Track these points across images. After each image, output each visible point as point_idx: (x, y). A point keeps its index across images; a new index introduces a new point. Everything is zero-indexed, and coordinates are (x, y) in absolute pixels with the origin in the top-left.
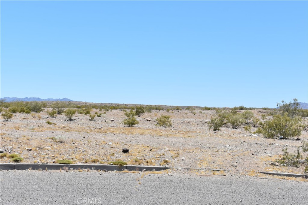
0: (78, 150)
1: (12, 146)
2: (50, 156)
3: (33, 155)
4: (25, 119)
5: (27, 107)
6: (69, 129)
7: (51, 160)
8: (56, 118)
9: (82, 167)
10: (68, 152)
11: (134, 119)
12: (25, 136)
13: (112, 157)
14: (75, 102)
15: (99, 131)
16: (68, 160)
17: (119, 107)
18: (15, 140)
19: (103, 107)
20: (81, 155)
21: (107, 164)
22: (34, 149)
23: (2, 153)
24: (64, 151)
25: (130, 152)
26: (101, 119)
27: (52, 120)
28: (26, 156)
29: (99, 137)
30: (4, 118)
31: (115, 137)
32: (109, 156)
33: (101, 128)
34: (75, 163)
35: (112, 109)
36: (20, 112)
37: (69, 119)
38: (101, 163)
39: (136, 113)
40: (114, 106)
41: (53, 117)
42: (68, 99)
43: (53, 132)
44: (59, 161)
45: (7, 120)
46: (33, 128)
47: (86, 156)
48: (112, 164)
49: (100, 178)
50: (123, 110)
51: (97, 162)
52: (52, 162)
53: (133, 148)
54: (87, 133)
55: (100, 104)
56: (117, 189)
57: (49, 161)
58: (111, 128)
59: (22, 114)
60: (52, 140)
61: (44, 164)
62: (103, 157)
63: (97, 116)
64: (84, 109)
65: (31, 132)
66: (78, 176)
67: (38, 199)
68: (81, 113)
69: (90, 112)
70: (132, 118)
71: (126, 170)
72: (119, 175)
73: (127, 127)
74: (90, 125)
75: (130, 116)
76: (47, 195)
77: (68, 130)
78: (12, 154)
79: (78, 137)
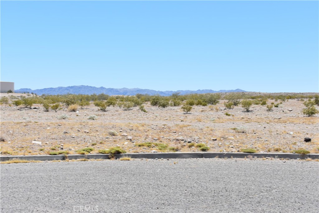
0: (260, 139)
1: (198, 136)
2: (234, 146)
3: (218, 145)
4: (203, 111)
5: (203, 100)
6: (249, 120)
7: (235, 149)
8: (233, 109)
9: (265, 156)
10: (250, 142)
11: (313, 109)
12: (208, 127)
13: (295, 146)
14: (248, 93)
15: (279, 121)
16: (251, 149)
17: (296, 96)
18: (200, 131)
19: (278, 97)
20: (264, 144)
21: (290, 153)
22: (219, 139)
23: (190, 143)
24: (247, 141)
25: (312, 141)
26: (279, 109)
27: (230, 112)
28: (212, 146)
29: (280, 127)
30: (184, 111)
31: (295, 127)
32: (291, 145)
33: (280, 118)
34: (258, 151)
35: (288, 99)
36: (197, 105)
37: (246, 110)
38: (284, 152)
39: (315, 102)
40: (290, 95)
41: (230, 108)
42: (241, 90)
43: (233, 123)
44: (243, 150)
45: (187, 113)
46: (214, 120)
47: (269, 145)
48: (294, 152)
49: (284, 165)
50: (300, 99)
51: (280, 151)
52: (237, 151)
53: (315, 137)
54: (267, 123)
55: (275, 93)
56: (302, 175)
57: (234, 150)
58: (290, 118)
59: (200, 106)
60: (234, 131)
61: (229, 153)
62: (286, 146)
63: (274, 106)
64: (259, 99)
65: (213, 124)
66: (263, 164)
67: (230, 181)
68: (257, 104)
69: (266, 103)
70: (311, 107)
71: (309, 159)
72: (302, 163)
73: (307, 116)
74: (268, 116)
75: (309, 105)
76: (238, 179)
77: (247, 121)
78: (199, 144)
79: (259, 127)
